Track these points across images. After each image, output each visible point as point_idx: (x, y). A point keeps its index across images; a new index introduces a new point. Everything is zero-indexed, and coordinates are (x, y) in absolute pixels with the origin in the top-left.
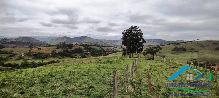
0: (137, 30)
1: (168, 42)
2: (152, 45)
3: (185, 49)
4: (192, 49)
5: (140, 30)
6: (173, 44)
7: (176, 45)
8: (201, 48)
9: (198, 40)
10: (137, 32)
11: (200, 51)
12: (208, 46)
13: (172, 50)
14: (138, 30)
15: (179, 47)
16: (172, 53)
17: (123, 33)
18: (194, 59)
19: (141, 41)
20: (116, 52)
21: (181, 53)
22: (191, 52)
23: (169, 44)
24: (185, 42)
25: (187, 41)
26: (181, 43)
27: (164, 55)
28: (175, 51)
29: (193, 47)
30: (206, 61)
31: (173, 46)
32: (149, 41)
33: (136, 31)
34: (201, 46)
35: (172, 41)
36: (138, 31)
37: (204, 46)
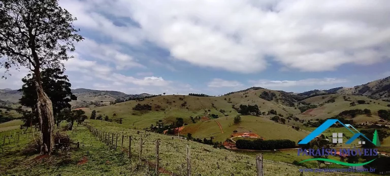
0: (60, 75)
1: (128, 95)
2: (102, 102)
3: (151, 107)
4: (159, 107)
5: (65, 77)
6: (134, 99)
7: (139, 100)
8: (167, 105)
9: (164, 94)
10: (60, 80)
11: (167, 109)
12: (174, 102)
13: (133, 109)
14: (62, 75)
15: (142, 103)
16: (133, 114)
17: (24, 80)
18: (160, 121)
19: (67, 97)
20: (7, 120)
21: (146, 112)
22: (157, 110)
23: (130, 99)
24: (150, 97)
25: (154, 95)
26: (146, 97)
27: (121, 119)
28: (138, 110)
29: (159, 104)
30: (171, 121)
31: (134, 103)
32: (97, 95)
33: (57, 77)
34: (168, 103)
35: (134, 95)
36: (61, 78)
37: (171, 103)
